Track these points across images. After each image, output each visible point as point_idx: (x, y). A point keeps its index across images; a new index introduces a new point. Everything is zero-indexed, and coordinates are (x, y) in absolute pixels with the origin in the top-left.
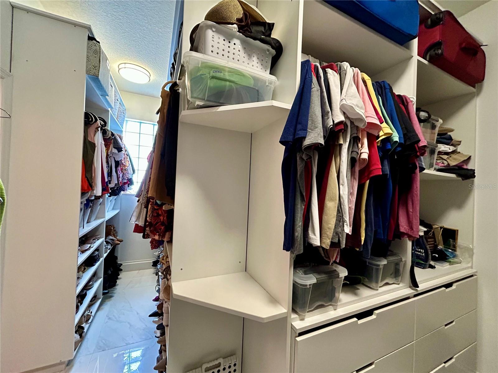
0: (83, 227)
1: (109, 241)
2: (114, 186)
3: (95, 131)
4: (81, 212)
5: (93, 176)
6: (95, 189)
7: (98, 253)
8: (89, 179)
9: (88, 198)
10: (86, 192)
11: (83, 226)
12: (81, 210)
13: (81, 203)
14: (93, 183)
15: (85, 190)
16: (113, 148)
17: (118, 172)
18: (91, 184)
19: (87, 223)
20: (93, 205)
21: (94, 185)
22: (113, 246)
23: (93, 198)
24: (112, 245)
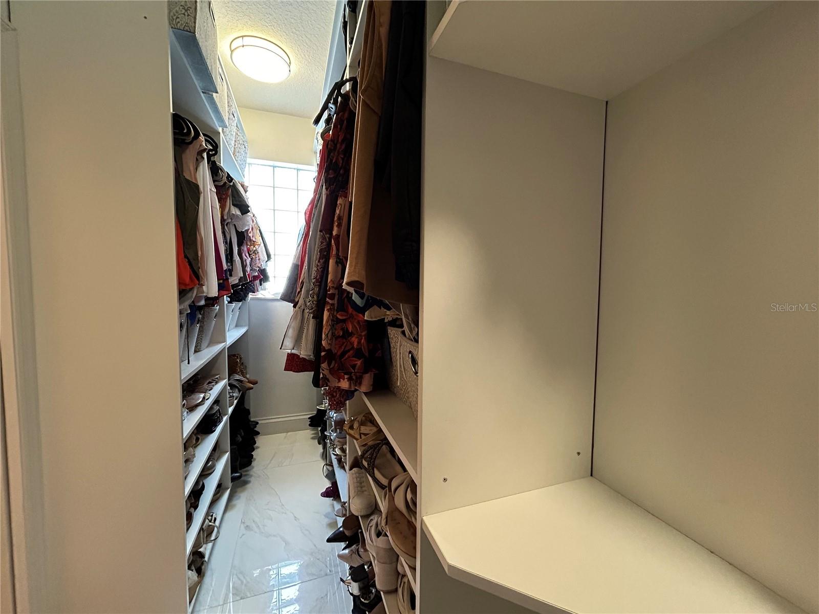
0: (187, 361)
1: (235, 383)
2: (238, 282)
3: (197, 160)
4: (181, 330)
5: (199, 255)
6: (206, 283)
7: (218, 408)
8: (191, 260)
9: (193, 302)
10: (188, 288)
11: (187, 358)
12: (181, 326)
13: (181, 312)
14: (200, 270)
15: (186, 285)
16: (232, 207)
17: (244, 255)
18: (196, 271)
19: (196, 351)
20: (203, 318)
21: (203, 277)
22: (241, 392)
23: (202, 303)
24: (239, 391)
